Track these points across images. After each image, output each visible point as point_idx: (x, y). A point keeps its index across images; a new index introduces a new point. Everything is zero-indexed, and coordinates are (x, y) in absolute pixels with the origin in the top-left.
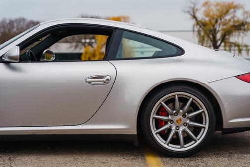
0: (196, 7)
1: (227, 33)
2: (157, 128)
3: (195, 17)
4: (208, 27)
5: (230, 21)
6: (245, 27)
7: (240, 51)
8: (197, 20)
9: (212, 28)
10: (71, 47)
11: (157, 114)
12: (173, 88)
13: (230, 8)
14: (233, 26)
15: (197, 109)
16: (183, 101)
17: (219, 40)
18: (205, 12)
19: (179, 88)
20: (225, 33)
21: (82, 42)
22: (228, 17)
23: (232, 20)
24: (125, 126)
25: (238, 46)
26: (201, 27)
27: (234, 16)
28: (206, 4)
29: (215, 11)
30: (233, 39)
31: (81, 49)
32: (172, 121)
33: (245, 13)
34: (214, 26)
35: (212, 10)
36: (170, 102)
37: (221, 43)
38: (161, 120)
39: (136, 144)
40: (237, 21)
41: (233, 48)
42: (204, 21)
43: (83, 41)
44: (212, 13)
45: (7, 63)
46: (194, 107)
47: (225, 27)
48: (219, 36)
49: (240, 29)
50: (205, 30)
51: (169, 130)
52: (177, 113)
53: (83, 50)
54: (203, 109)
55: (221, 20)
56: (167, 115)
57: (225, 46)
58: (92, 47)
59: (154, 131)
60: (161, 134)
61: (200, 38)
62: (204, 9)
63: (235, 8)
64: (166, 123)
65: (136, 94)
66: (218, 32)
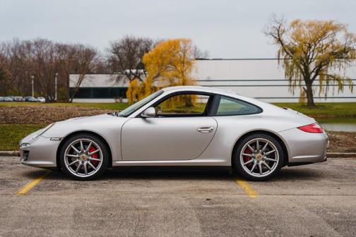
0: (282, 28)
1: (323, 63)
2: (245, 162)
3: (280, 40)
4: (298, 55)
5: (327, 46)
6: (349, 54)
7: (341, 87)
8: (282, 44)
9: (303, 56)
10: (112, 80)
11: (245, 153)
12: (255, 136)
13: (328, 29)
14: (332, 53)
15: (271, 149)
16: (262, 144)
17: (313, 71)
18: (293, 34)
19: (259, 135)
20: (321, 62)
21: (126, 73)
22: (325, 42)
23: (331, 45)
24: (223, 160)
25: (338, 80)
26: (288, 53)
27: (333, 41)
28: (295, 23)
29: (307, 33)
30: (332, 70)
31: (125, 82)
32: (254, 157)
33: (348, 35)
34: (306, 53)
35: (304, 32)
36: (254, 144)
37: (315, 76)
38: (248, 157)
39: (231, 173)
40: (338, 47)
41: (331, 82)
42: (292, 46)
43: (128, 71)
44: (303, 36)
45: (144, 118)
46: (269, 148)
47: (320, 54)
48: (312, 66)
49: (342, 58)
50: (295, 58)
51: (253, 163)
52: (258, 152)
53: (127, 85)
54: (275, 149)
55: (315, 45)
56: (251, 153)
57: (321, 80)
58: (141, 80)
59: (243, 164)
60: (247, 166)
61: (287, 69)
62: (292, 30)
63: (335, 29)
64: (250, 158)
65: (230, 140)
66: (311, 62)
